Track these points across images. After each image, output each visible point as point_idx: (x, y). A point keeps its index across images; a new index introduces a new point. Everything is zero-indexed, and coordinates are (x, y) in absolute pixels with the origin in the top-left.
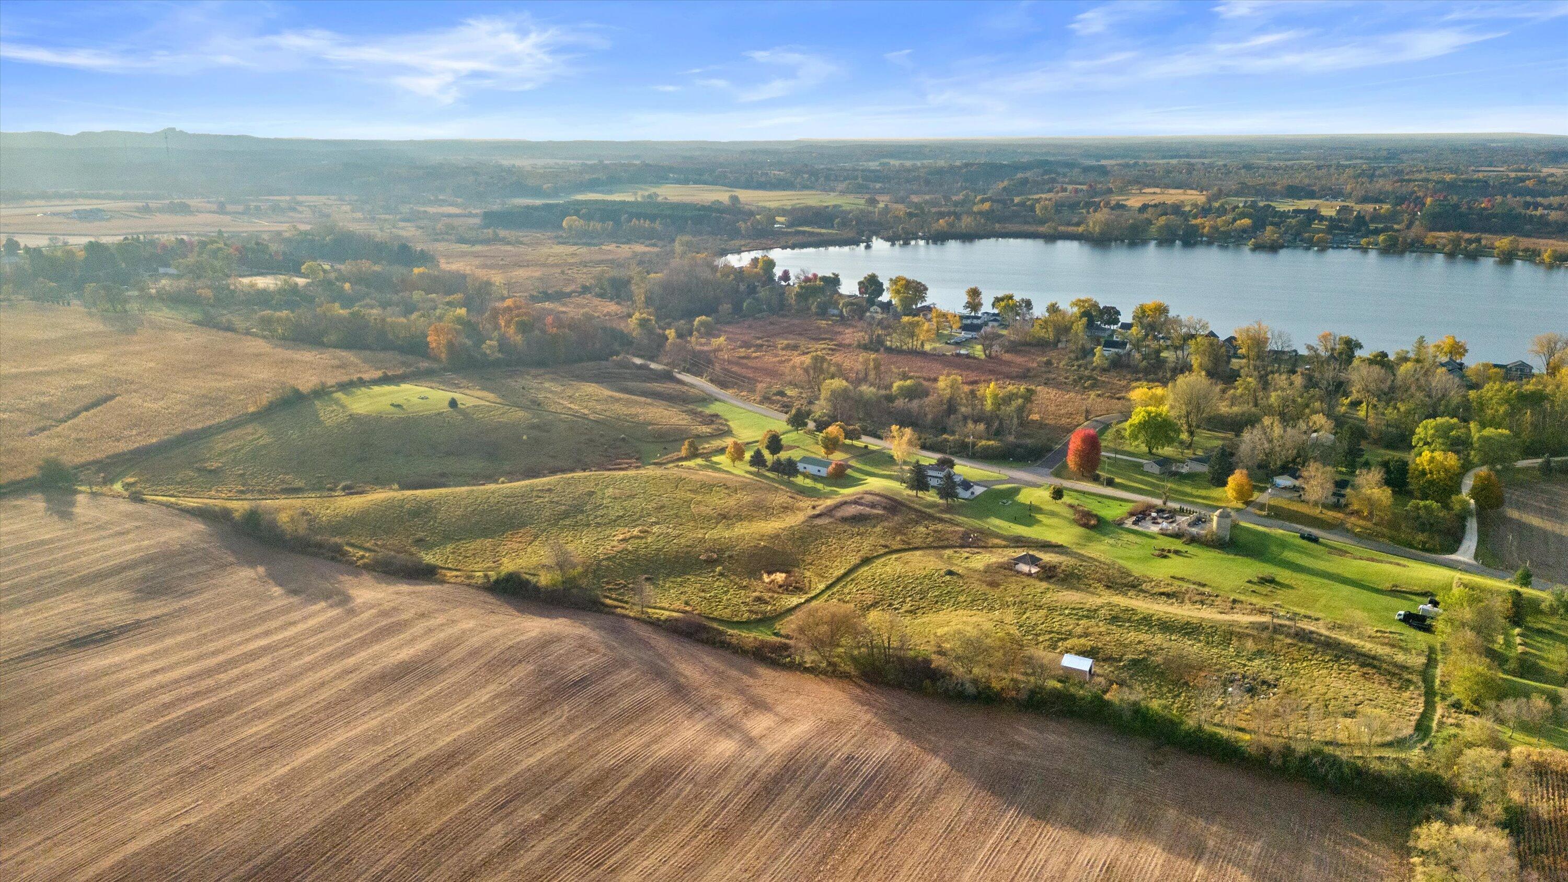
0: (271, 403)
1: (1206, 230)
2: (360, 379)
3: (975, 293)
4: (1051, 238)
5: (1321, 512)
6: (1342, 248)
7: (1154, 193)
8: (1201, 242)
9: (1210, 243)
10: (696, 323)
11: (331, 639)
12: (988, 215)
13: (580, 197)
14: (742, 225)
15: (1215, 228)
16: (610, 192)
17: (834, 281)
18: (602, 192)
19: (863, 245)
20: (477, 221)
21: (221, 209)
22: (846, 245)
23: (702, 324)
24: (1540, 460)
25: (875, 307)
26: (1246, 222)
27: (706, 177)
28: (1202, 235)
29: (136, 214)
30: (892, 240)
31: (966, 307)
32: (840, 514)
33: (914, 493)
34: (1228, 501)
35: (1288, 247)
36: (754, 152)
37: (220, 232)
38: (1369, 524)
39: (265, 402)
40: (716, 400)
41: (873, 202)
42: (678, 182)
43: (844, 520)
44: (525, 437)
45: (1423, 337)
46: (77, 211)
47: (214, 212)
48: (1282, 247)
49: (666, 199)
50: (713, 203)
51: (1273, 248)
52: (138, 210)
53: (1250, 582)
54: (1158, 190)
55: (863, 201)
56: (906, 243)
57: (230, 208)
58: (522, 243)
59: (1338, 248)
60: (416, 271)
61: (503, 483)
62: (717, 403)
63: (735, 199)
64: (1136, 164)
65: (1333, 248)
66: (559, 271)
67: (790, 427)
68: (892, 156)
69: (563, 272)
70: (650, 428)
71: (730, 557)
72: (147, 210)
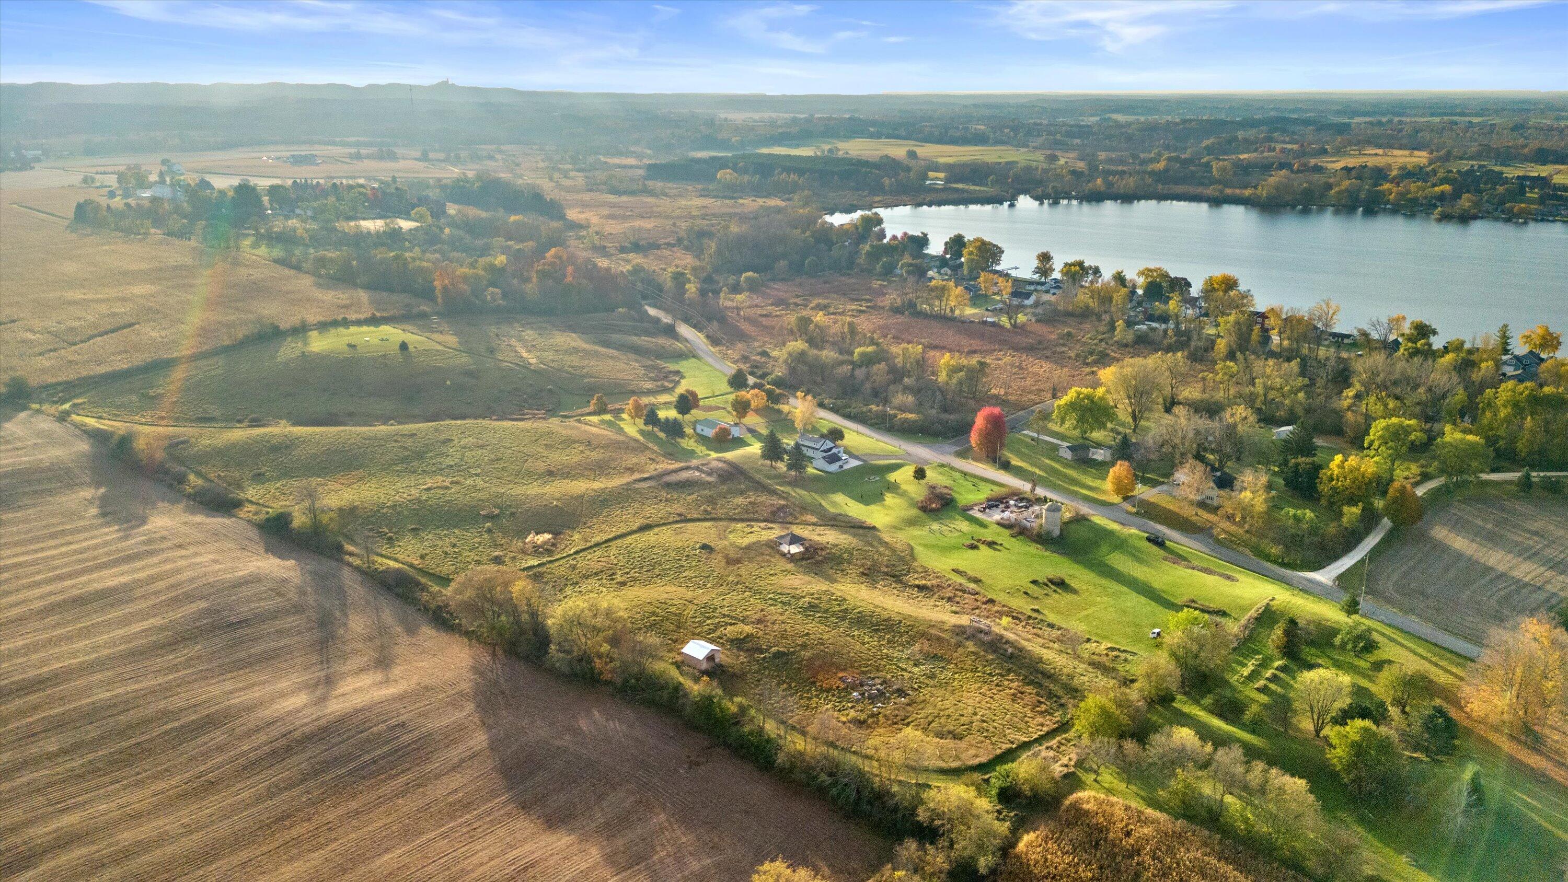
0: (246, 337)
1: (1392, 197)
2: (345, 319)
3: (1045, 258)
4: (1216, 202)
5: (1196, 514)
6: (1548, 221)
7: (1376, 155)
8: (1385, 210)
9: (1395, 211)
10: (742, 279)
11: (79, 561)
12: (1160, 176)
13: (765, 151)
14: (886, 181)
15: (1402, 195)
16: (797, 146)
17: (922, 241)
18: (790, 146)
19: (1006, 204)
20: (641, 172)
21: (424, 158)
22: (989, 203)
23: (747, 279)
24: (1519, 474)
25: (946, 269)
26: (1447, 188)
27: (902, 132)
28: (1388, 202)
29: (348, 160)
30: (1040, 199)
31: (1035, 273)
32: (668, 479)
33: (768, 462)
34: (1104, 492)
35: (1482, 218)
36: (975, 106)
37: (394, 178)
38: (1241, 531)
39: (240, 335)
40: (694, 356)
41: (1053, 158)
42: (871, 136)
43: (668, 485)
44: (448, 383)
45: (1506, 326)
46: (293, 156)
47: (416, 159)
48: (1475, 217)
49: (847, 153)
50: (882, 157)
51: (1464, 219)
52: (351, 156)
53: (1034, 582)
54: (1380, 151)
55: (1042, 158)
56: (1056, 203)
57: (432, 155)
58: (666, 195)
59: (1542, 220)
60: (513, 218)
61: (392, 425)
62: (694, 360)
63: (912, 155)
64: (1390, 121)
65: (1536, 220)
66: (671, 222)
67: (729, 389)
68: (1117, 110)
69: (674, 224)
70: (586, 380)
71: (513, 514)
72: (358, 157)
